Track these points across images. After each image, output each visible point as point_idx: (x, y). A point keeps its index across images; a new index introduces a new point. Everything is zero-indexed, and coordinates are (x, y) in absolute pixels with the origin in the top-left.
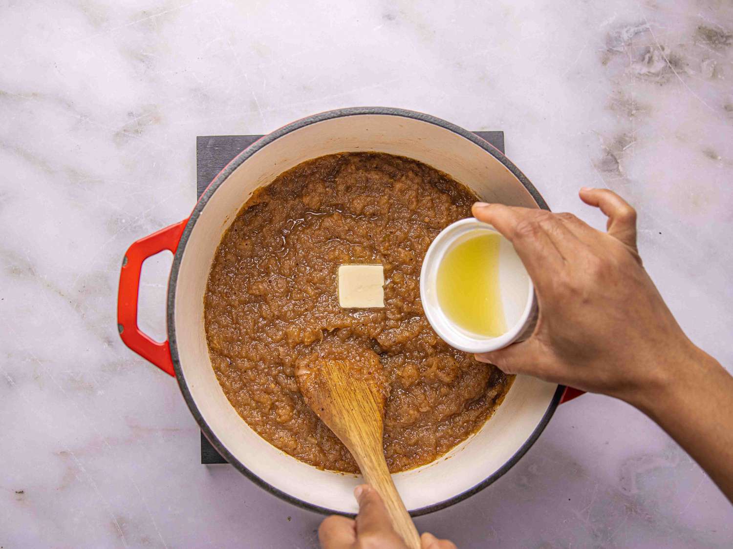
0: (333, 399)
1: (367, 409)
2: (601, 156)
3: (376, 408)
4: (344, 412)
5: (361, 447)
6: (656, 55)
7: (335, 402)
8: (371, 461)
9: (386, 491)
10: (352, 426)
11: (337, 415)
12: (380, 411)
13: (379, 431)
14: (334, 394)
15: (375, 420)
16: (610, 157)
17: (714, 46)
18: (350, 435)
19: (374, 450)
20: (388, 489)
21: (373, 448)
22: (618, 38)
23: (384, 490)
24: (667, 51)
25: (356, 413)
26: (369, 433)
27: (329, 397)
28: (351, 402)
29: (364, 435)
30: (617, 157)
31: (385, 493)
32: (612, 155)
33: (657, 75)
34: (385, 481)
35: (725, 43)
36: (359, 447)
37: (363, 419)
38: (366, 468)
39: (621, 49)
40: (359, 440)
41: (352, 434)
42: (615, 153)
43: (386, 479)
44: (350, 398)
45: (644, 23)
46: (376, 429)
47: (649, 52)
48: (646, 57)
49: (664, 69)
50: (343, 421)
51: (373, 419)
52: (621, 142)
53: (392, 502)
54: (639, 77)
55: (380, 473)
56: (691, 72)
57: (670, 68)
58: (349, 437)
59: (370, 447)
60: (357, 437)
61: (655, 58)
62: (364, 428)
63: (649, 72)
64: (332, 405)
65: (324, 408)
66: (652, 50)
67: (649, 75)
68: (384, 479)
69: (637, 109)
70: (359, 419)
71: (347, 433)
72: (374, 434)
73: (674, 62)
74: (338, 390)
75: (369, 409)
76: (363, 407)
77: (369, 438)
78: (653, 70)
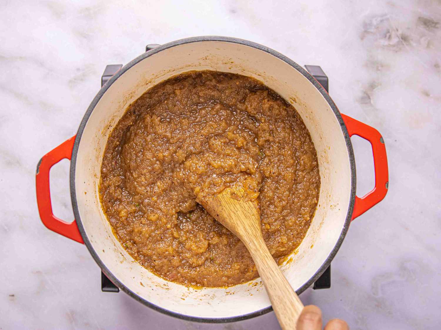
0: (223, 207)
1: (247, 208)
2: (360, 94)
3: (252, 206)
4: (232, 214)
5: (246, 237)
6: (393, 34)
7: (225, 208)
8: (255, 245)
9: (268, 264)
10: (239, 222)
11: (228, 218)
12: (255, 208)
13: (257, 222)
14: (223, 203)
15: (253, 215)
16: (365, 95)
17: (428, 28)
18: (238, 230)
19: (255, 236)
20: (269, 263)
21: (255, 235)
22: (370, 24)
23: (266, 264)
24: (400, 32)
25: (240, 213)
26: (250, 225)
27: (220, 205)
28: (235, 206)
29: (247, 227)
30: (370, 95)
31: (267, 266)
32: (367, 94)
33: (394, 46)
34: (266, 257)
35: (435, 27)
36: (245, 237)
37: (246, 217)
38: (252, 251)
39: (372, 30)
40: (244, 231)
41: (239, 229)
42: (369, 93)
43: (266, 256)
44: (234, 203)
45: (386, 15)
46: (255, 222)
47: (389, 32)
48: (387, 35)
49: (398, 42)
50: (232, 221)
51: (252, 214)
52: (372, 86)
53: (273, 271)
54: (383, 47)
55: (262, 252)
56: (415, 45)
57: (401, 42)
58: (238, 231)
59: (252, 235)
60: (243, 230)
61: (393, 36)
62: (246, 222)
63: (389, 44)
64: (223, 211)
65: (219, 214)
66: (390, 31)
67: (389, 46)
68: (265, 256)
69: (382, 66)
70: (242, 217)
71: (236, 228)
72: (254, 224)
73: (404, 38)
74: (225, 199)
75: (248, 208)
76: (244, 207)
77: (251, 229)
78: (391, 43)
